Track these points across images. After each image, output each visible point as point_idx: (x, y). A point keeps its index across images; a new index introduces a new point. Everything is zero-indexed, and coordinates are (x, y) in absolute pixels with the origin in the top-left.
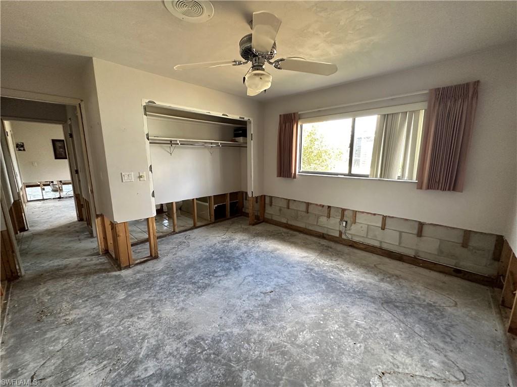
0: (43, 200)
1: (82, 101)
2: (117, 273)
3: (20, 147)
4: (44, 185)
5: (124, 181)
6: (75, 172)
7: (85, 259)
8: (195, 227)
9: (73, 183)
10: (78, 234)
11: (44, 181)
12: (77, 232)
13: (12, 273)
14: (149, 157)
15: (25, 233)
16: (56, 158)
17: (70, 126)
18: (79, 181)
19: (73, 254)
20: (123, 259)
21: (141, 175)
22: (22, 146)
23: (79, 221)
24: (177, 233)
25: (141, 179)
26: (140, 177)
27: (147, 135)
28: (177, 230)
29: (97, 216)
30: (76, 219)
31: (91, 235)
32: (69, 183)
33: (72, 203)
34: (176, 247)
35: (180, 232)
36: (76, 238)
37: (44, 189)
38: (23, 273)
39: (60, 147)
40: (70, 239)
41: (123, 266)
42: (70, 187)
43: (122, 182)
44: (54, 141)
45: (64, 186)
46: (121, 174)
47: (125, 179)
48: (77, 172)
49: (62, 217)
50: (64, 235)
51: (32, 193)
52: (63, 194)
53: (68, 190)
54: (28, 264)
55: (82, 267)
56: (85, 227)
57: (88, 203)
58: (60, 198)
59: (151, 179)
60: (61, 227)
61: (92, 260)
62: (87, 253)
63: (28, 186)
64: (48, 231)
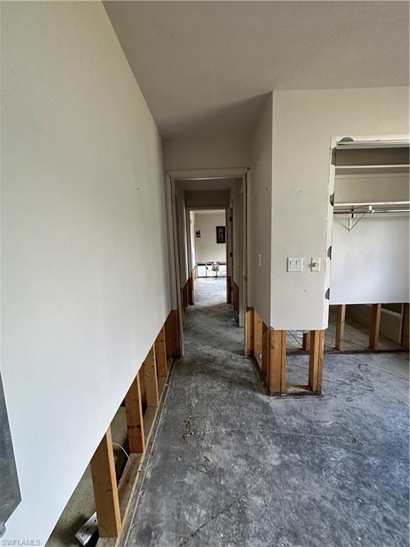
0: (206, 277)
1: (249, 169)
2: (264, 398)
3: (198, 234)
4: (208, 265)
5: (289, 270)
6: (230, 255)
7: (231, 356)
8: (371, 350)
9: (227, 264)
10: (226, 318)
11: (208, 262)
12: (226, 316)
13: (177, 351)
14: (329, 234)
15: (192, 307)
16: (218, 242)
17: (232, 209)
18: (233, 264)
19: (221, 345)
20: (274, 380)
21: (313, 262)
22: (199, 233)
23: (228, 303)
24: (341, 353)
25: (313, 268)
26: (313, 265)
27: (332, 197)
28: (342, 348)
29: (248, 309)
30: (225, 300)
31: (237, 324)
32: (225, 264)
33: (224, 282)
34: (347, 382)
35: (346, 352)
36: (225, 323)
37: (207, 268)
38: (183, 354)
39: (221, 233)
40: (220, 323)
41: (273, 390)
42: (225, 267)
43: (287, 271)
44: (218, 228)
45: (220, 266)
46: (288, 259)
47: (292, 267)
48: (232, 255)
49: (216, 296)
50: (216, 316)
51: (201, 271)
52: (219, 274)
53: (223, 270)
54: (189, 343)
55: (228, 368)
56: (232, 312)
57: (237, 288)
58: (216, 277)
59: (328, 270)
60: (214, 307)
61: (237, 360)
62: (233, 348)
63: (199, 265)
64: (205, 308)
